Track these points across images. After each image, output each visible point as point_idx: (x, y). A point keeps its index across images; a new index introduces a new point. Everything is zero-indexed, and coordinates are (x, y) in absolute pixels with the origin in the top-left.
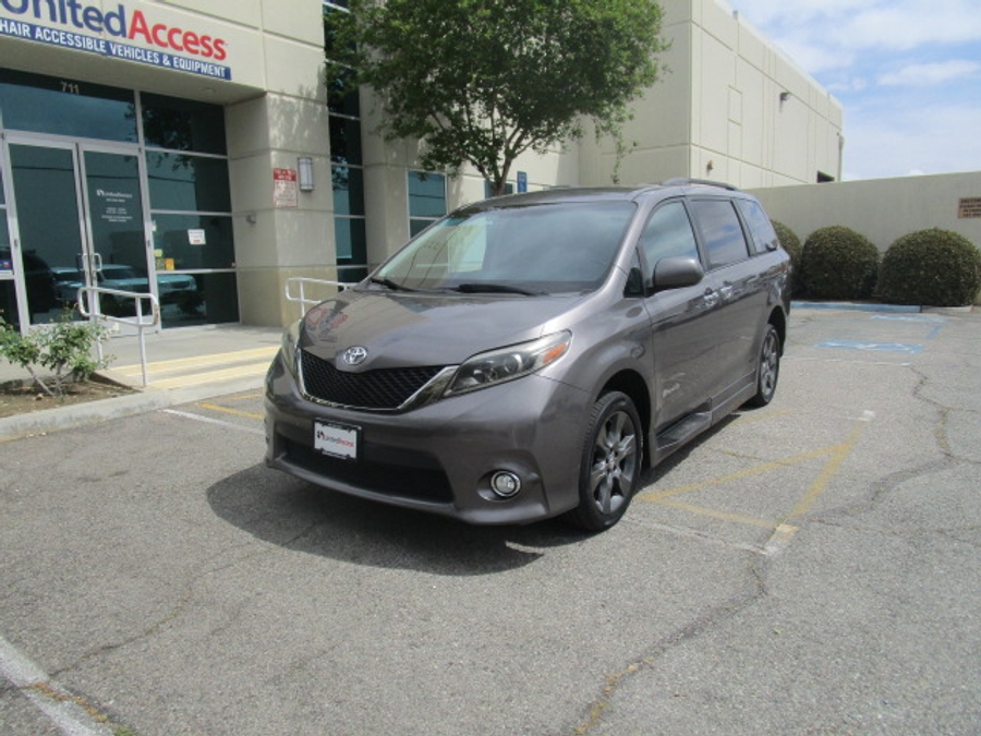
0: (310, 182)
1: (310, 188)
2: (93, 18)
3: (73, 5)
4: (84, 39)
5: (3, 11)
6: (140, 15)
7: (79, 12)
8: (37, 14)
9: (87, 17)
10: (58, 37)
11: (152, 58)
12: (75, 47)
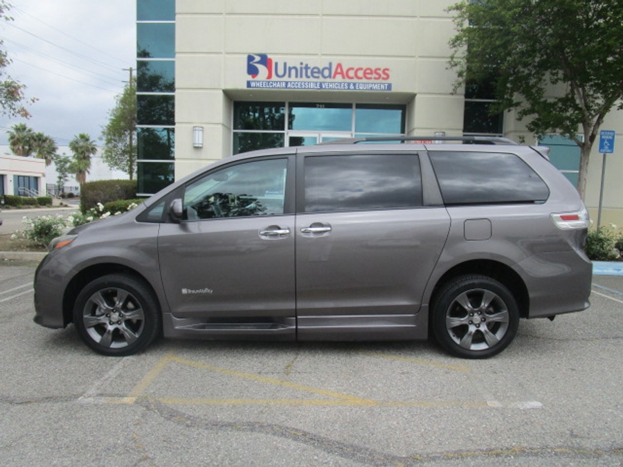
2: (316, 73)
3: (307, 68)
4: (310, 84)
5: (274, 78)
6: (339, 65)
7: (309, 71)
8: (290, 76)
9: (312, 72)
10: (297, 85)
11: (344, 86)
12: (305, 88)
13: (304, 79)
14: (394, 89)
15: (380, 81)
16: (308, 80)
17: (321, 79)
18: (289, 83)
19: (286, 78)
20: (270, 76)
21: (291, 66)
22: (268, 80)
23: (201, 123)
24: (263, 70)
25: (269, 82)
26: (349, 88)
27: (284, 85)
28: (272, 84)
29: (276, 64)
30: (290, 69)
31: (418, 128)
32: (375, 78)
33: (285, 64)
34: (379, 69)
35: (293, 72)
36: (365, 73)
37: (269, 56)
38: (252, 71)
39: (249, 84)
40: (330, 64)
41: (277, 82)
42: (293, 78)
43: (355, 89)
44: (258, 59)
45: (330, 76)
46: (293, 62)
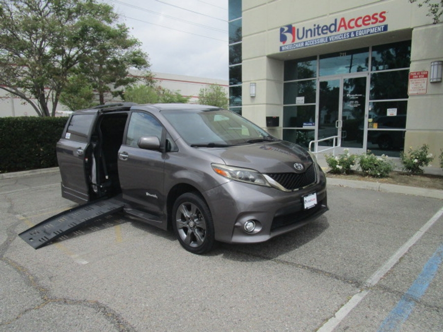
0: (439, 77)
1: (439, 80)
2: (325, 30)
3: (318, 27)
4: (320, 40)
5: (297, 41)
6: (343, 19)
7: (320, 29)
8: (307, 37)
9: (322, 30)
10: (312, 42)
11: (346, 36)
12: (317, 44)
13: (317, 37)
14: (390, 29)
15: (378, 24)
16: (319, 37)
17: (329, 34)
18: (306, 43)
19: (304, 39)
20: (294, 40)
21: (308, 29)
22: (293, 43)
23: (255, 80)
24: (289, 36)
25: (293, 45)
26: (350, 37)
27: (303, 45)
28: (295, 46)
29: (298, 30)
30: (307, 31)
31: (414, 61)
32: (373, 23)
33: (304, 28)
34: (376, 14)
35: (309, 33)
36: (364, 21)
37: (293, 26)
38: (283, 39)
39: (281, 48)
40: (336, 20)
41: (298, 43)
42: (309, 38)
43: (355, 36)
44: (286, 29)
45: (335, 30)
46: (309, 25)
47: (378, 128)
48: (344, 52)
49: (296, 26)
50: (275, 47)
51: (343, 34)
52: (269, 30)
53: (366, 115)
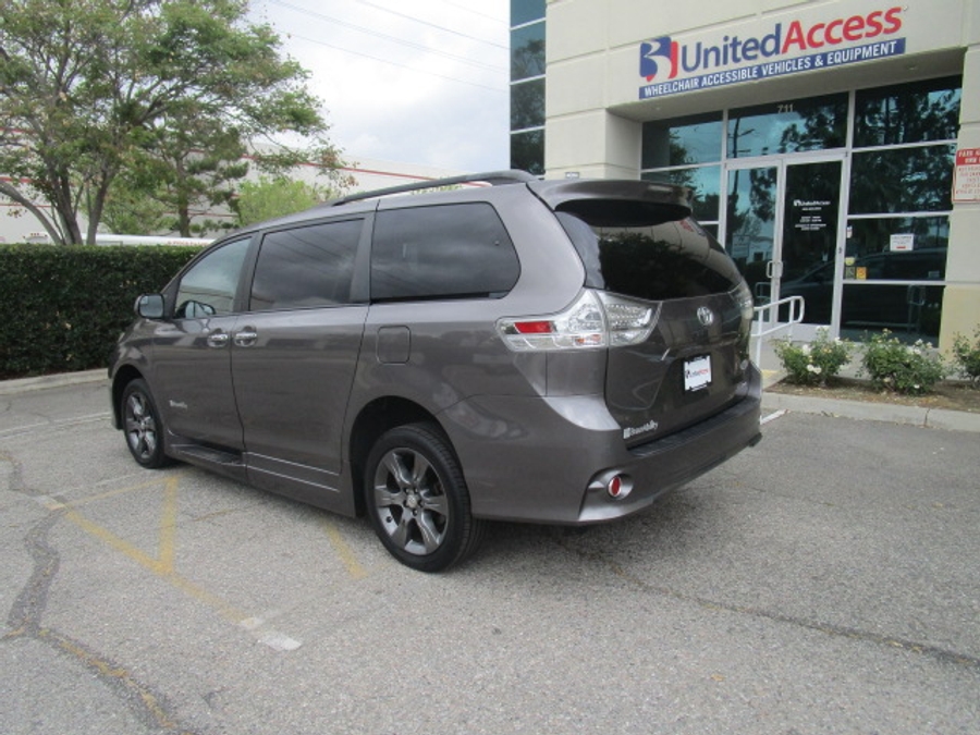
2: (752, 49)
3: (735, 43)
4: (740, 72)
5: (682, 74)
6: (796, 25)
7: (739, 49)
8: (706, 66)
9: (745, 50)
10: (718, 79)
11: (804, 63)
12: (731, 82)
13: (731, 65)
14: (912, 49)
15: (881, 37)
16: (738, 65)
17: (762, 59)
18: (705, 79)
19: (700, 71)
20: (674, 73)
21: (709, 48)
22: (671, 80)
23: (577, 166)
24: (663, 63)
25: (672, 83)
26: (813, 66)
27: (696, 83)
28: (677, 86)
29: (685, 49)
30: (707, 52)
31: (968, 123)
32: (868, 35)
33: (699, 45)
34: (878, 14)
35: (712, 55)
36: (847, 29)
37: (673, 39)
38: (648, 69)
39: (642, 91)
40: (778, 27)
41: (685, 80)
42: (712, 68)
43: (825, 64)
44: (656, 46)
45: (777, 50)
46: (713, 38)
47: (868, 277)
48: (788, 102)
49: (680, 40)
50: (627, 89)
51: (797, 60)
52: (613, 48)
53: (840, 249)
